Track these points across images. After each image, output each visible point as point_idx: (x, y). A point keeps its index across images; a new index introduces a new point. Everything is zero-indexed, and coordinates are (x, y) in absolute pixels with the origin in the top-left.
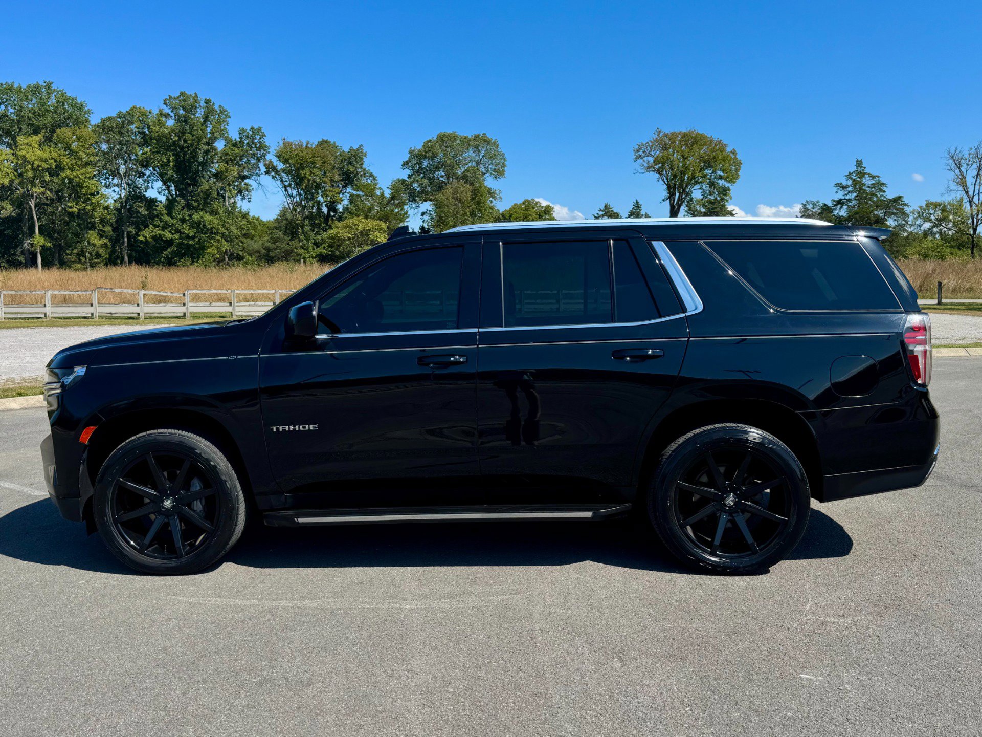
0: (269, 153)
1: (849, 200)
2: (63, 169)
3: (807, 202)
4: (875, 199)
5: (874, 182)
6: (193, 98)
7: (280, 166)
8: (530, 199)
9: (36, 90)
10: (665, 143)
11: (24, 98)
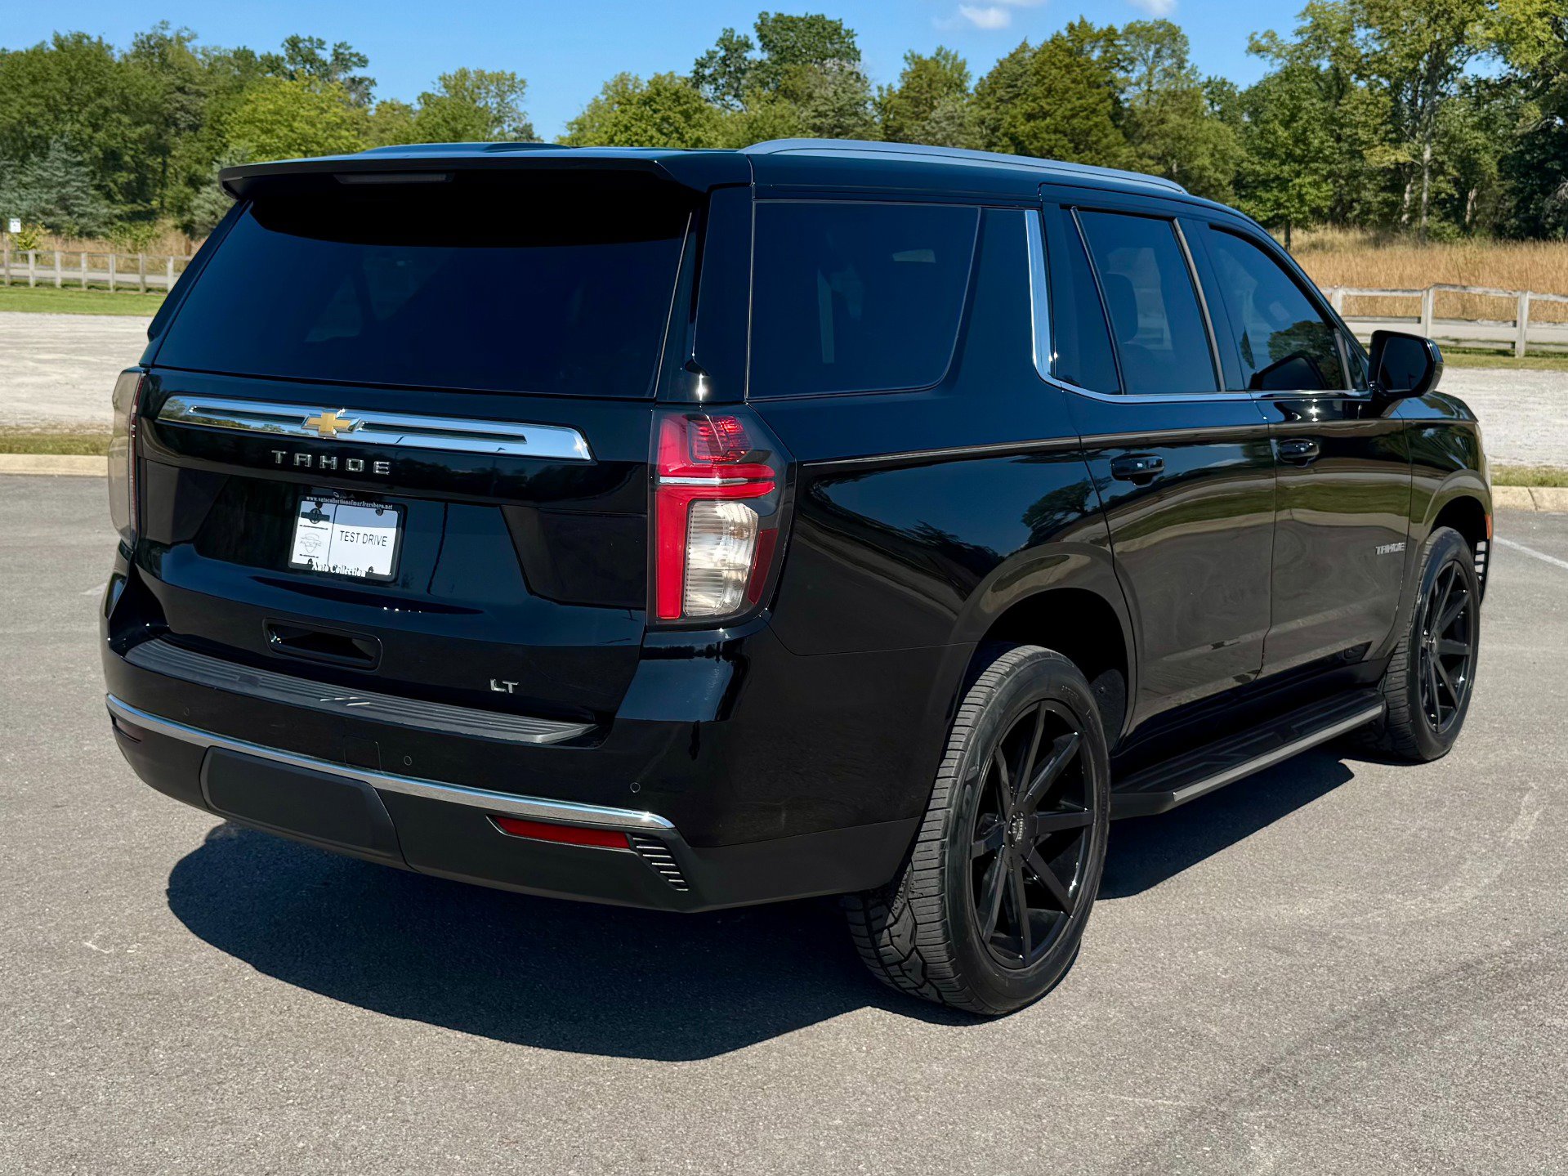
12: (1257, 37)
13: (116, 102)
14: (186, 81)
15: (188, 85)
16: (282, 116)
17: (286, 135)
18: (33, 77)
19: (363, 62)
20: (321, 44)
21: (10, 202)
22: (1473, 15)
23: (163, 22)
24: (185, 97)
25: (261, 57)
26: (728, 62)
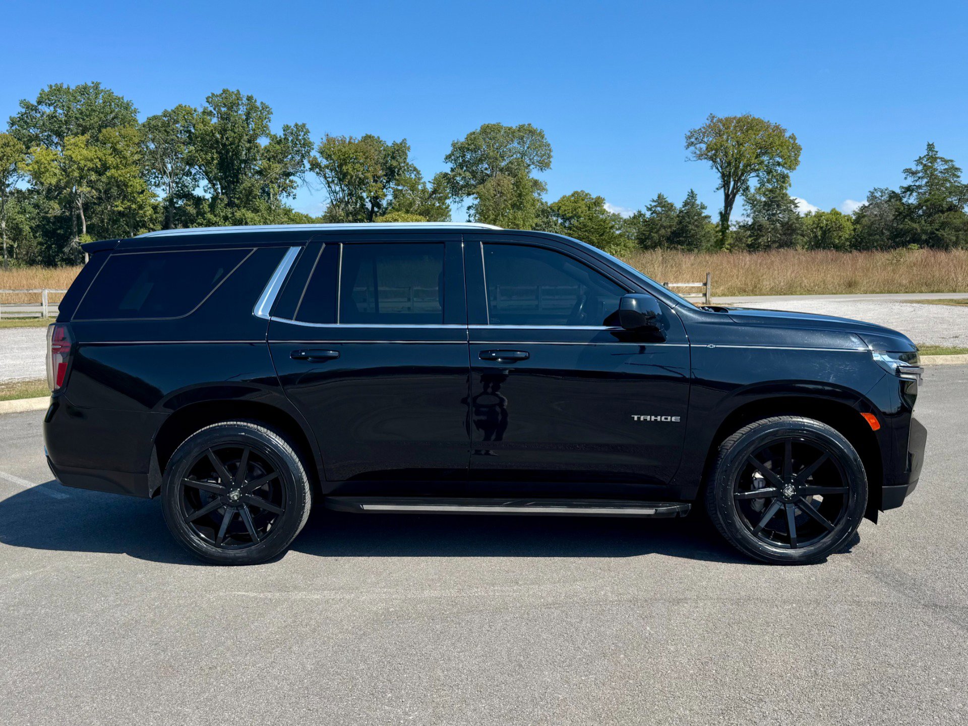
0: (313, 149)
1: (919, 187)
3: (875, 190)
4: (948, 185)
5: (946, 167)
6: (236, 95)
7: (324, 162)
8: (579, 191)
9: (83, 91)
10: (719, 128)
11: (72, 99)
22: (20, 159)
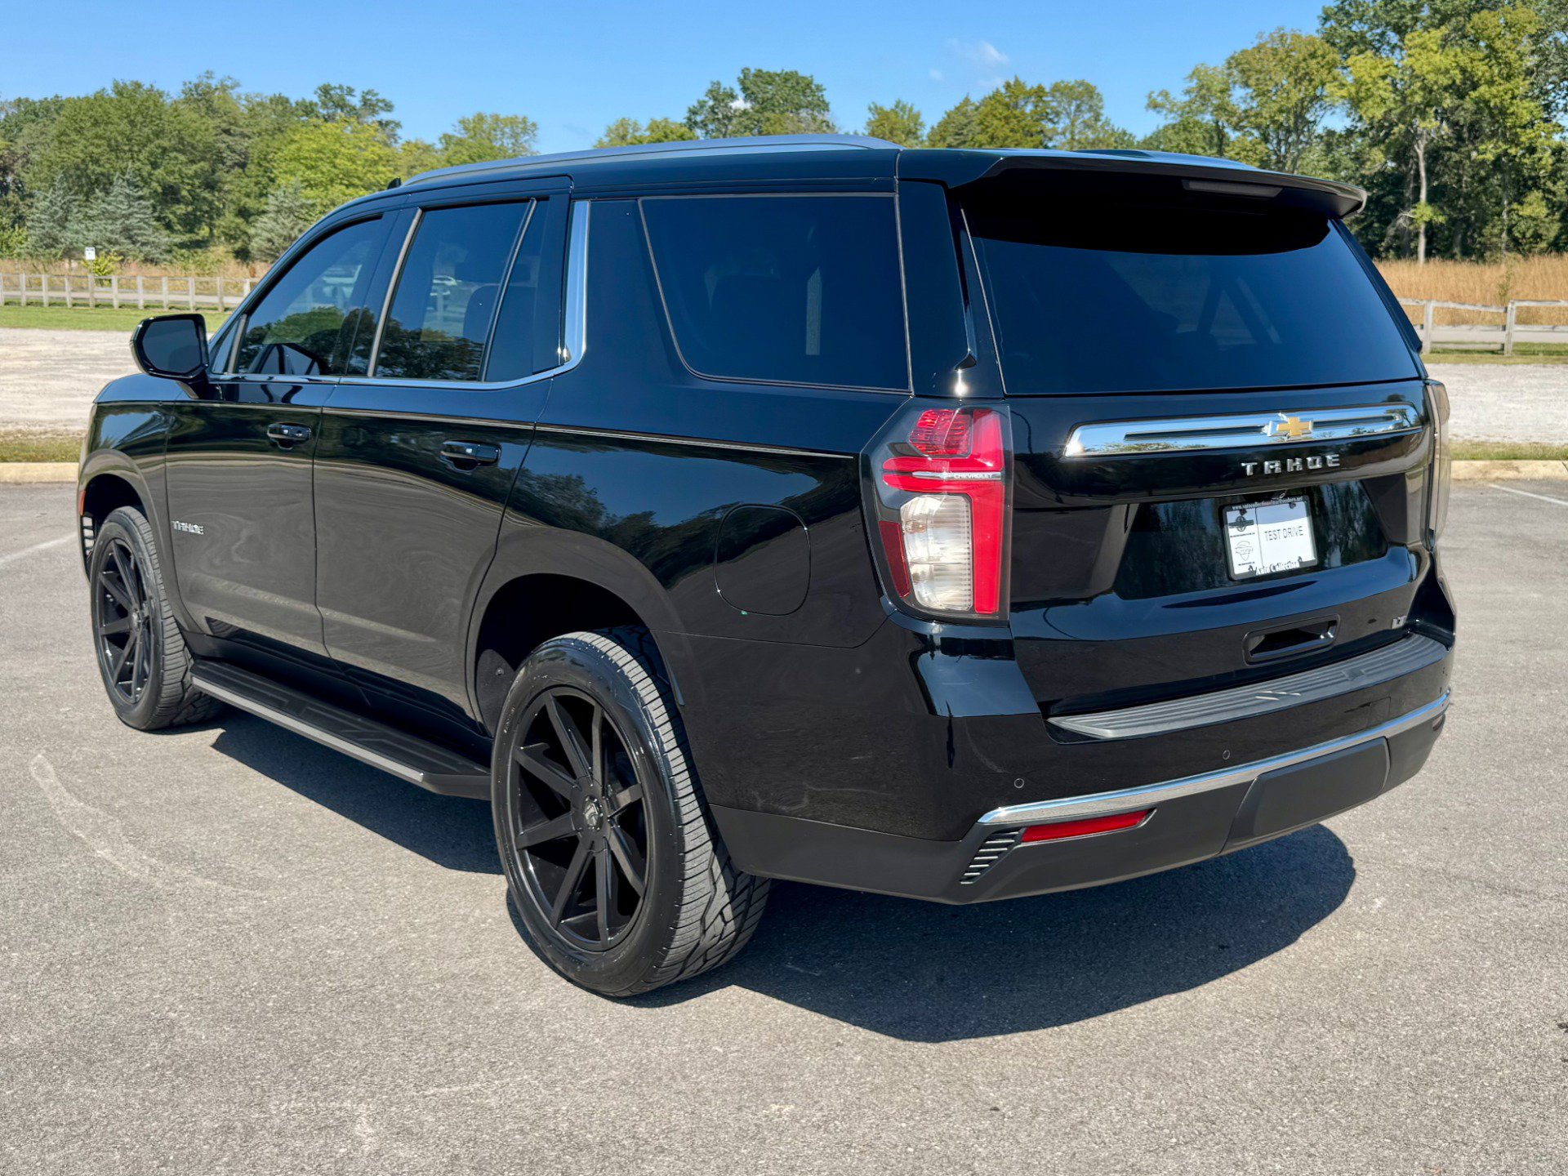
2: (1475, 87)
12: (1154, 95)
13: (173, 142)
14: (231, 124)
15: (233, 127)
16: (324, 154)
17: (329, 171)
18: (95, 120)
19: (388, 107)
20: (350, 91)
21: (77, 232)
22: (1330, 78)
23: (207, 72)
24: (231, 138)
25: (297, 104)
26: (716, 110)
